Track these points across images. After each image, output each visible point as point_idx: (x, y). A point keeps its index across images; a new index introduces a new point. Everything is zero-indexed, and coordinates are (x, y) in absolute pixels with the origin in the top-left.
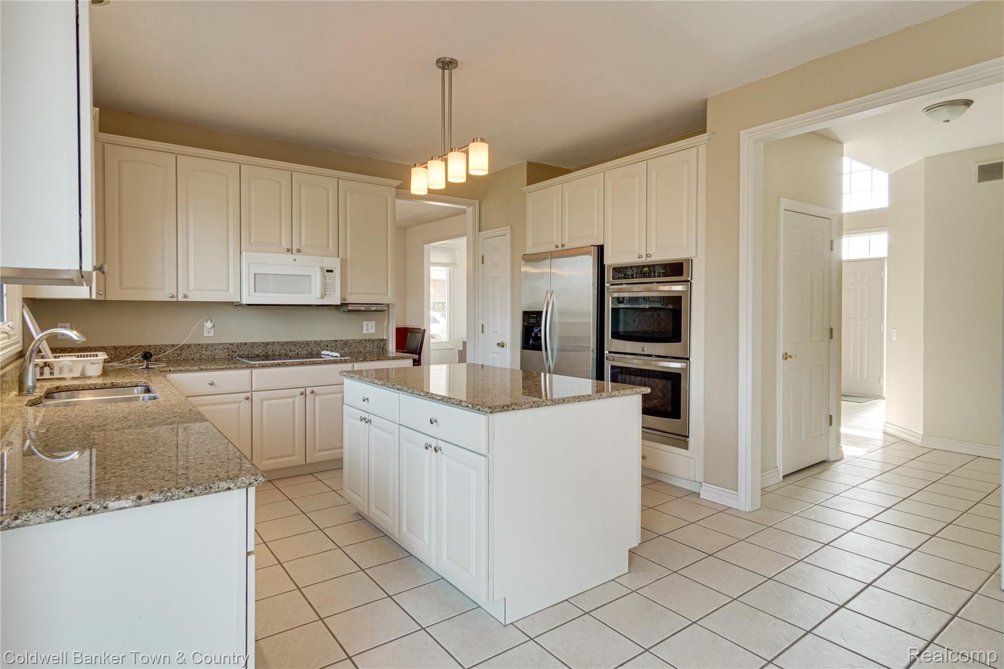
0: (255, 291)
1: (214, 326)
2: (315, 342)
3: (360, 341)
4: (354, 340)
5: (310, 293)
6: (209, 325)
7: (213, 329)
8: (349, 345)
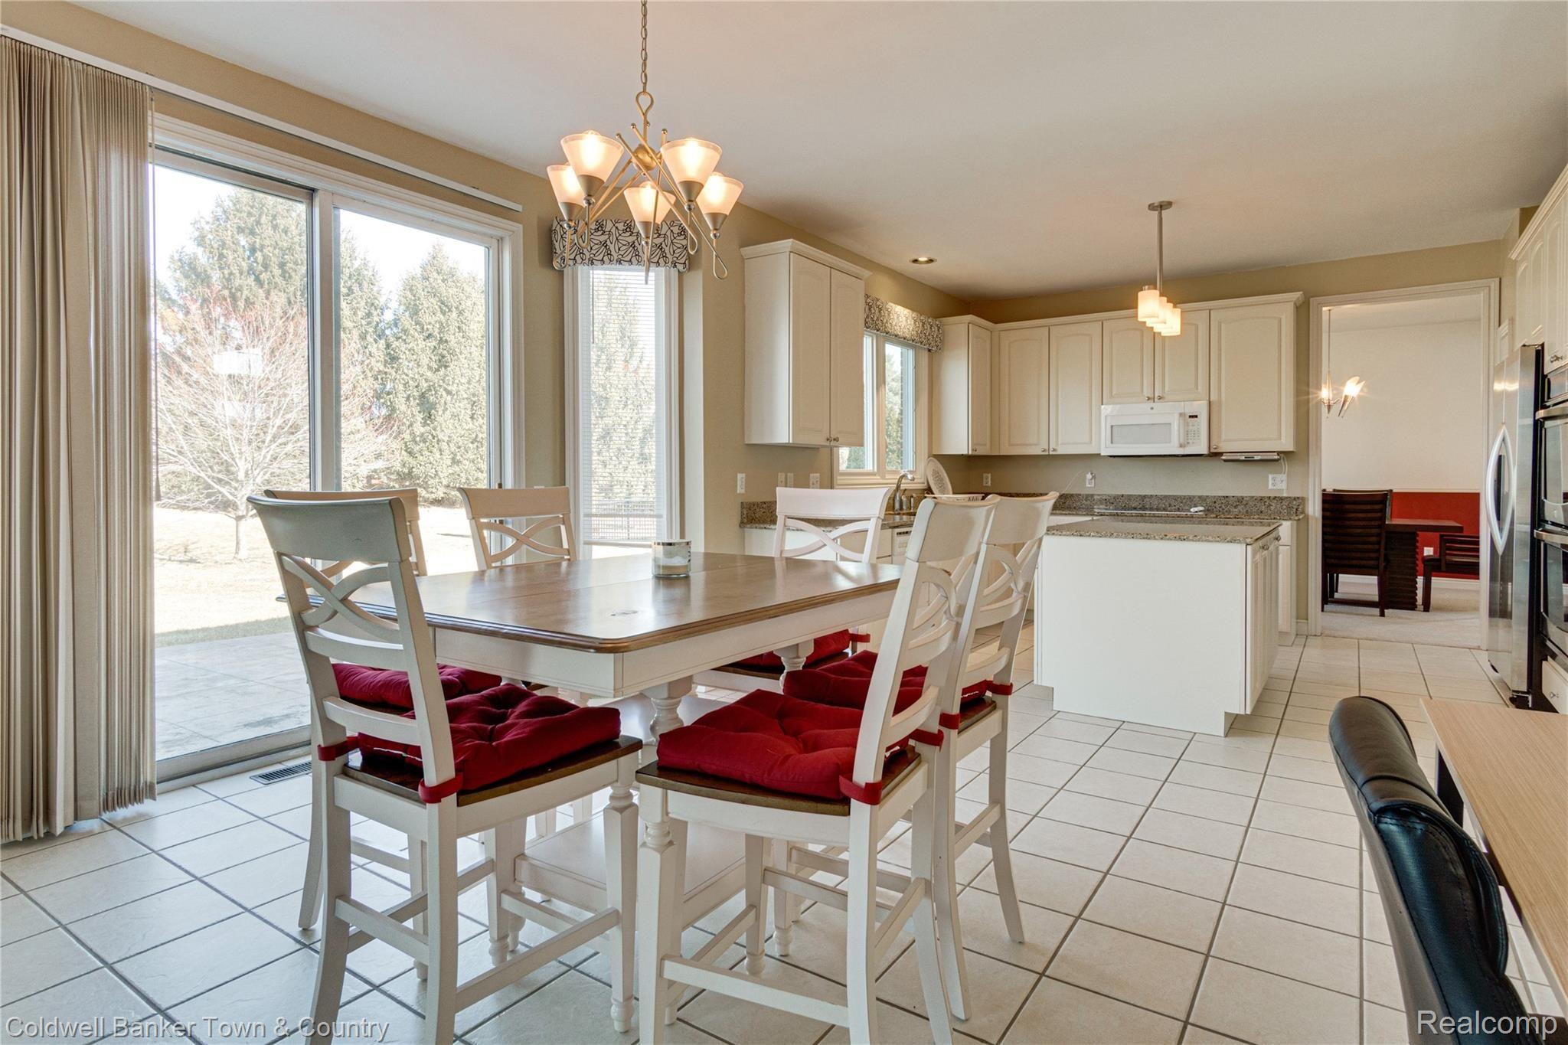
0: (1112, 443)
1: (1094, 477)
2: (1200, 497)
3: (1262, 499)
4: (1253, 497)
5: (1170, 442)
6: (1089, 476)
7: (1093, 481)
8: (1244, 502)
